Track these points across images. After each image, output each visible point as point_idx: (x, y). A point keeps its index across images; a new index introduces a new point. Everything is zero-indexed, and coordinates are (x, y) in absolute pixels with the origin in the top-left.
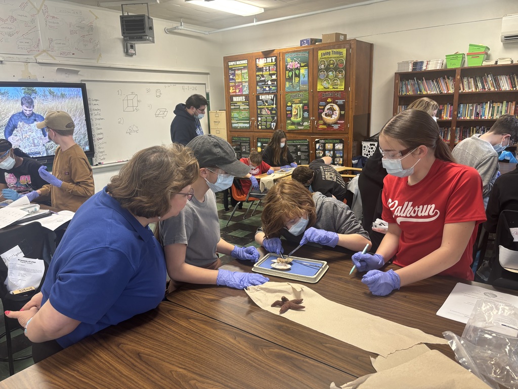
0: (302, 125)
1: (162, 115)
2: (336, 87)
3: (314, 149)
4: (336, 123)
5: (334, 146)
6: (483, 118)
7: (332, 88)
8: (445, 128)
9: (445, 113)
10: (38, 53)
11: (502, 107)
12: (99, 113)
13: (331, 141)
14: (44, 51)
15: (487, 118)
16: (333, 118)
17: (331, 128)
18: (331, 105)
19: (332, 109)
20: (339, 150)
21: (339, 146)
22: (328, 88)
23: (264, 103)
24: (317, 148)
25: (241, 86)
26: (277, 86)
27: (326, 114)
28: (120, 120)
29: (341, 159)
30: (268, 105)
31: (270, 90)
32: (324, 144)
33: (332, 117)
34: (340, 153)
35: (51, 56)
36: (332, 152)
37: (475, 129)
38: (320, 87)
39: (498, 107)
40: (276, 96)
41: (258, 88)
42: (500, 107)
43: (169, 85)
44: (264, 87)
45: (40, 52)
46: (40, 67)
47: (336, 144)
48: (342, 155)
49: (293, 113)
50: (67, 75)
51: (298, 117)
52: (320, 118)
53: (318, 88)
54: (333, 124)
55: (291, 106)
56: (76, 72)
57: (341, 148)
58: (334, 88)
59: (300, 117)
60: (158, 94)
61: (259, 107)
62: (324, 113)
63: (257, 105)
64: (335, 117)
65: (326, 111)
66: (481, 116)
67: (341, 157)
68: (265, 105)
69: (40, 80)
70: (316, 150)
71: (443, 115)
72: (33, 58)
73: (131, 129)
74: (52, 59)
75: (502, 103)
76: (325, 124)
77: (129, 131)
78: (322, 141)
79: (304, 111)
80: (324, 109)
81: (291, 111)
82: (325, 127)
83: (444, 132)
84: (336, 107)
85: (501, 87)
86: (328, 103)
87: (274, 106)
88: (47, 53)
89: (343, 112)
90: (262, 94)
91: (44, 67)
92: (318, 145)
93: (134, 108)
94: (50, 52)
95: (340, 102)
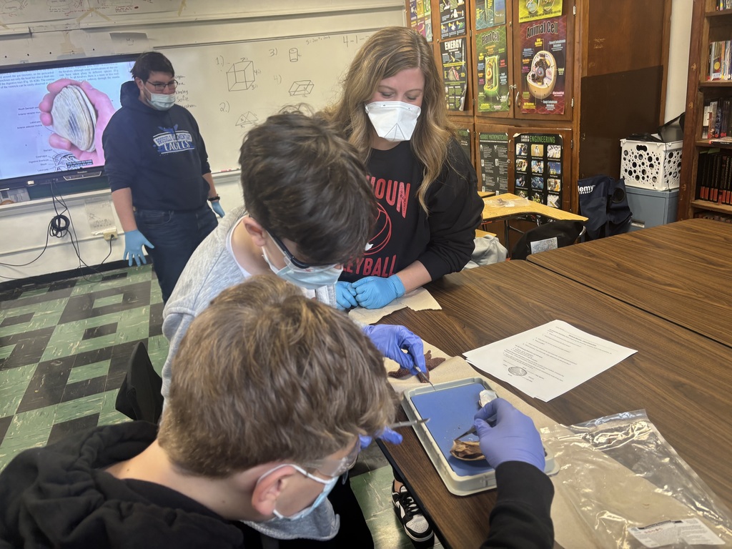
0: (499, 102)
1: (303, 92)
2: (548, 8)
3: (513, 156)
4: (550, 98)
5: (545, 151)
7: (541, 12)
10: (82, 13)
12: (186, 96)
13: (540, 139)
14: (91, 10)
16: (545, 86)
17: (542, 108)
18: (542, 55)
19: (543, 64)
20: (554, 160)
21: (554, 152)
22: (536, 14)
23: (450, 58)
24: (517, 153)
25: (424, 26)
26: (465, 20)
27: (533, 76)
28: (222, 106)
29: (559, 181)
30: (456, 61)
31: (456, 30)
32: (529, 144)
33: (543, 83)
34: (556, 168)
35: (103, 16)
36: (542, 164)
38: (523, 15)
40: (464, 40)
41: (442, 27)
43: (316, 38)
44: (450, 25)
45: (84, 13)
46: (88, 34)
47: (549, 147)
48: (559, 172)
49: (487, 77)
50: (130, 42)
51: (494, 84)
52: (525, 86)
53: (520, 16)
54: (546, 99)
55: (484, 61)
56: (143, 36)
57: (558, 156)
58: (546, 12)
59: (496, 85)
60: (294, 56)
61: (446, 65)
62: (530, 74)
63: (443, 63)
64: (549, 82)
65: (534, 70)
67: (559, 177)
68: (452, 62)
69: (89, 55)
70: (516, 158)
72: (76, 22)
73: (244, 119)
74: (105, 20)
76: (532, 99)
77: (240, 122)
78: (525, 138)
79: (501, 70)
80: (529, 65)
81: (483, 71)
82: (531, 105)
84: (550, 60)
86: (537, 50)
87: (463, 63)
88: (97, 12)
89: (561, 70)
90: (447, 39)
91: (92, 35)
92: (518, 146)
93: (248, 84)
94: (100, 10)
95: (557, 45)
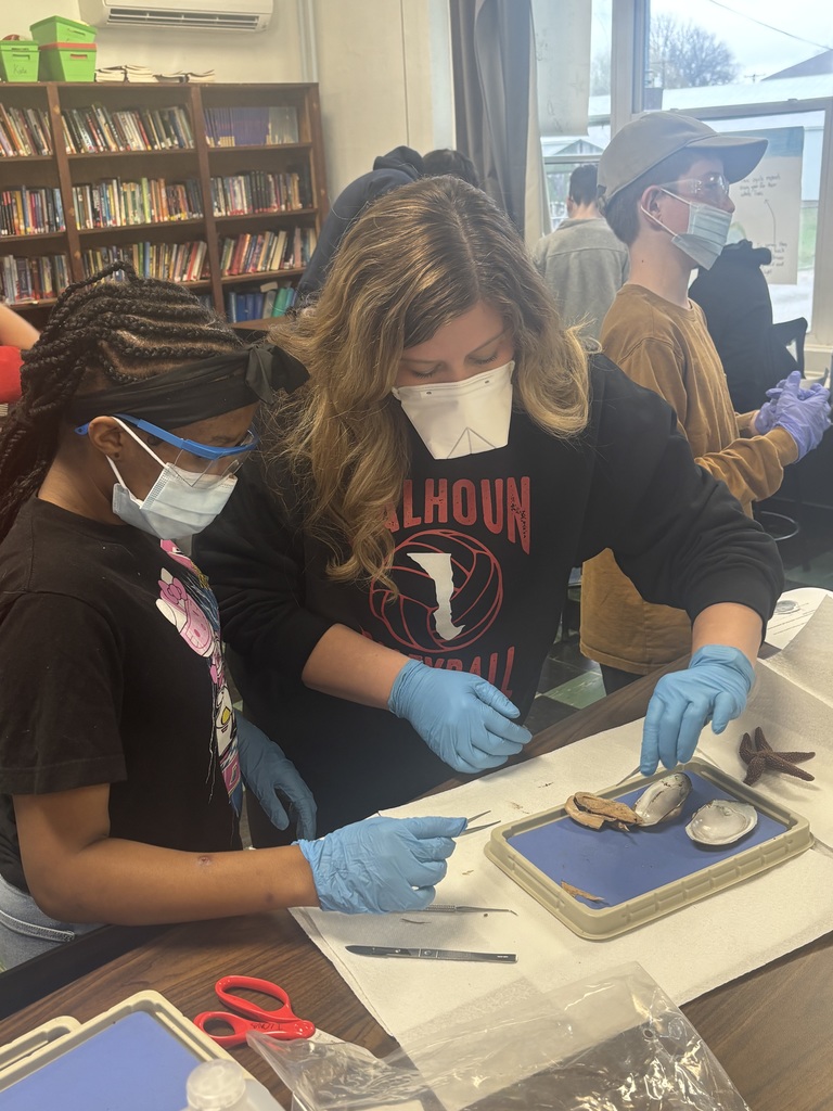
6: (110, 223)
8: (30, 260)
9: (21, 216)
11: (141, 192)
15: (119, 225)
37: (98, 254)
39: (133, 193)
42: (137, 194)
66: (105, 221)
71: (16, 221)
75: (140, 184)
83: (31, 271)
85: (129, 142)
